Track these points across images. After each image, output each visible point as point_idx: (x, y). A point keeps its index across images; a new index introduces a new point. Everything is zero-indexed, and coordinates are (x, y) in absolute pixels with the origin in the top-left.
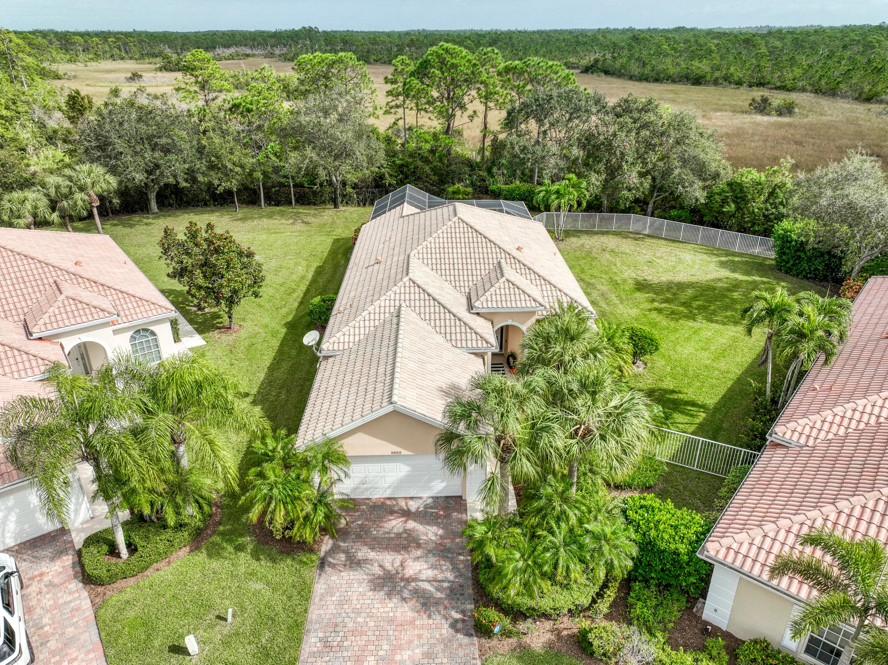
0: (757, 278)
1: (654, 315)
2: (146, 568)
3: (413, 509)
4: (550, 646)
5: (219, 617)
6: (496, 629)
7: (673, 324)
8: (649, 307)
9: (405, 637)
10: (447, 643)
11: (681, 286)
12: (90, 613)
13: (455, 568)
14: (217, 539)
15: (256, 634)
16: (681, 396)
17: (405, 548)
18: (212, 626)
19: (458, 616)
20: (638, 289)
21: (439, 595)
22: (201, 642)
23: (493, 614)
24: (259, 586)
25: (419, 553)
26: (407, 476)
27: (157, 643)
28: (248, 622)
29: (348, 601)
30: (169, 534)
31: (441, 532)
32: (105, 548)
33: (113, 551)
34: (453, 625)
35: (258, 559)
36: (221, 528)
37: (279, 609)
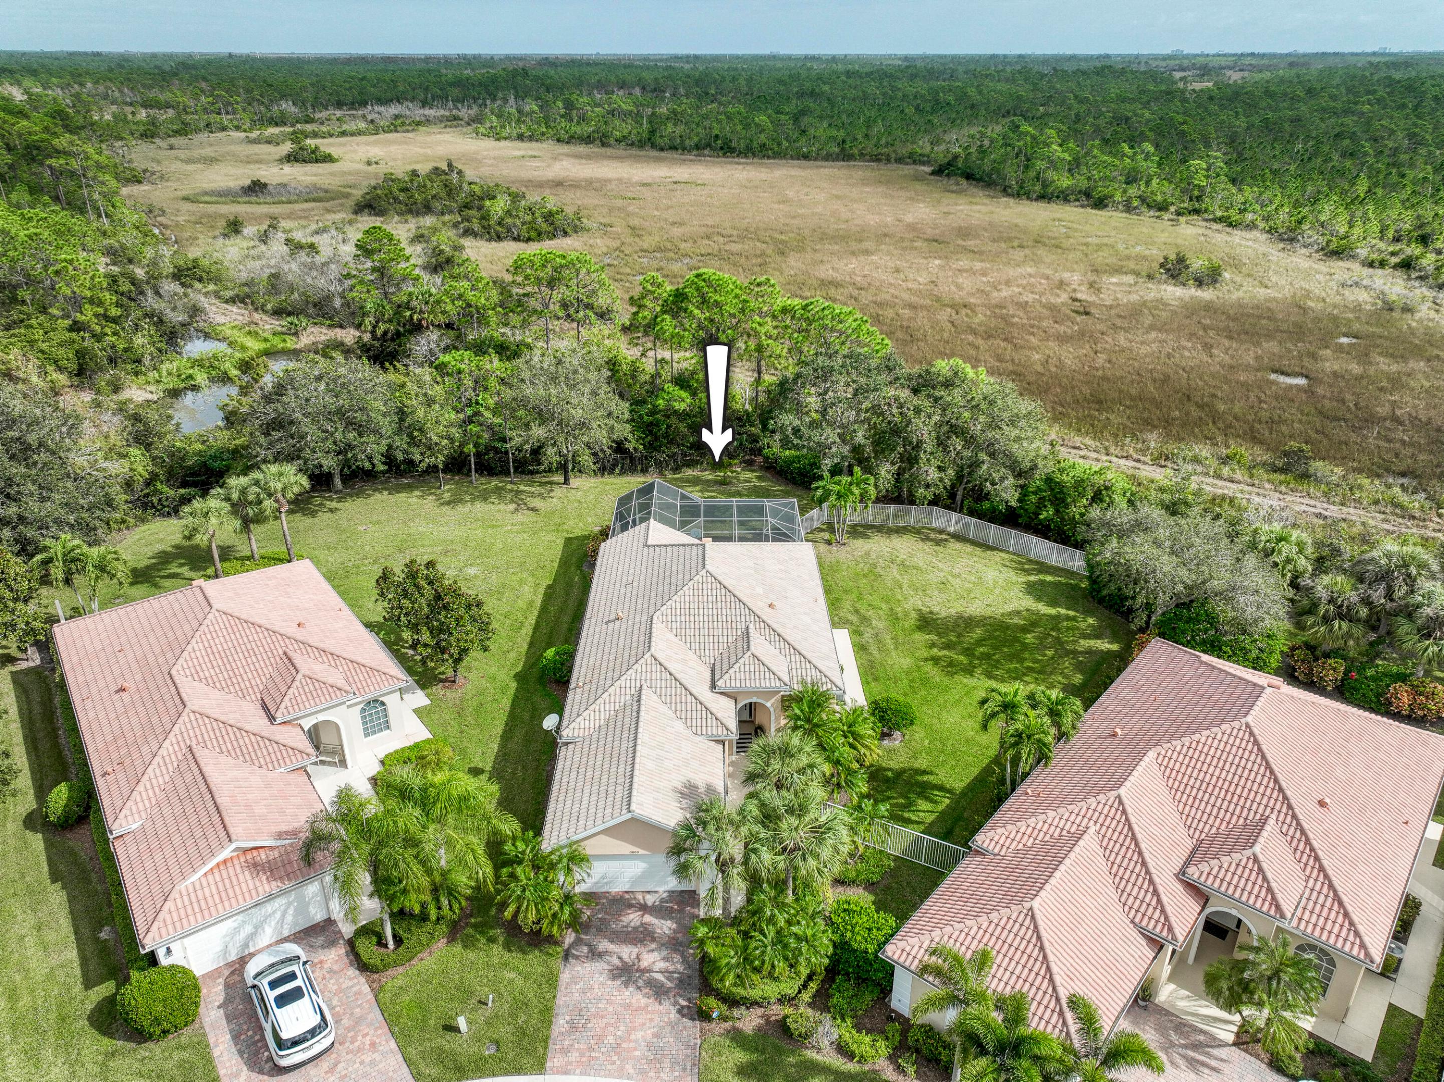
0: (1063, 611)
1: (929, 667)
2: (413, 958)
3: (649, 903)
4: (759, 1029)
5: (480, 1002)
6: (715, 1015)
7: (946, 680)
8: (926, 655)
9: (639, 1020)
10: (673, 1026)
11: (969, 622)
12: (370, 996)
13: (685, 961)
14: (470, 931)
15: (513, 1016)
16: (931, 778)
17: (641, 941)
18: (474, 1010)
19: (684, 1003)
20: (919, 628)
21: (669, 985)
22: (469, 1022)
23: (712, 1002)
24: (512, 975)
25: (653, 946)
26: (644, 872)
27: (432, 1023)
28: (506, 1007)
29: (590, 989)
30: (429, 927)
31: (674, 926)
32: (374, 939)
33: (381, 943)
34: (679, 1012)
35: (510, 951)
36: (473, 920)
37: (531, 995)
